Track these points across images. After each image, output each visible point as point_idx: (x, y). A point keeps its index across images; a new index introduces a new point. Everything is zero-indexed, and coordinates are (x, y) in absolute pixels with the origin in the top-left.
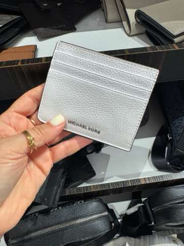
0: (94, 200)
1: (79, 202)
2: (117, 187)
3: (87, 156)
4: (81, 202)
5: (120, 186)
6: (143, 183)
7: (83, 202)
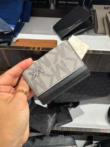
0: (70, 136)
1: (61, 136)
2: (86, 131)
3: (68, 109)
4: (62, 136)
5: (88, 131)
6: (102, 132)
7: (63, 136)
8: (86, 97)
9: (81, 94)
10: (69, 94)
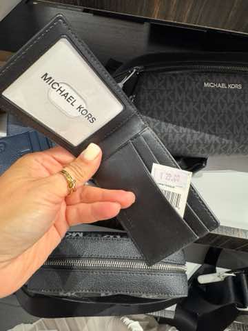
8: (230, 147)
9: (217, 135)
10: (185, 130)
